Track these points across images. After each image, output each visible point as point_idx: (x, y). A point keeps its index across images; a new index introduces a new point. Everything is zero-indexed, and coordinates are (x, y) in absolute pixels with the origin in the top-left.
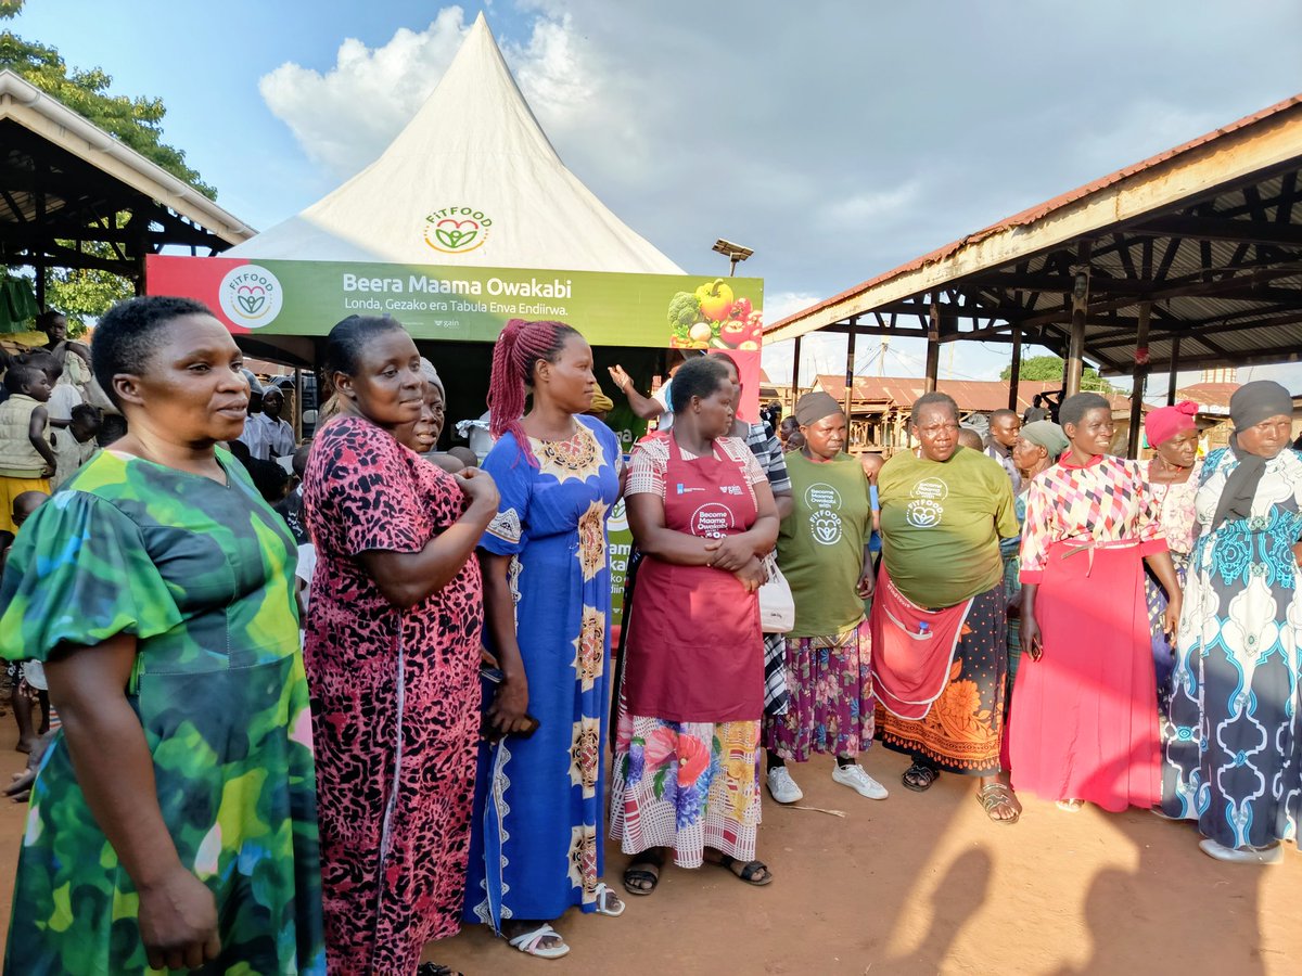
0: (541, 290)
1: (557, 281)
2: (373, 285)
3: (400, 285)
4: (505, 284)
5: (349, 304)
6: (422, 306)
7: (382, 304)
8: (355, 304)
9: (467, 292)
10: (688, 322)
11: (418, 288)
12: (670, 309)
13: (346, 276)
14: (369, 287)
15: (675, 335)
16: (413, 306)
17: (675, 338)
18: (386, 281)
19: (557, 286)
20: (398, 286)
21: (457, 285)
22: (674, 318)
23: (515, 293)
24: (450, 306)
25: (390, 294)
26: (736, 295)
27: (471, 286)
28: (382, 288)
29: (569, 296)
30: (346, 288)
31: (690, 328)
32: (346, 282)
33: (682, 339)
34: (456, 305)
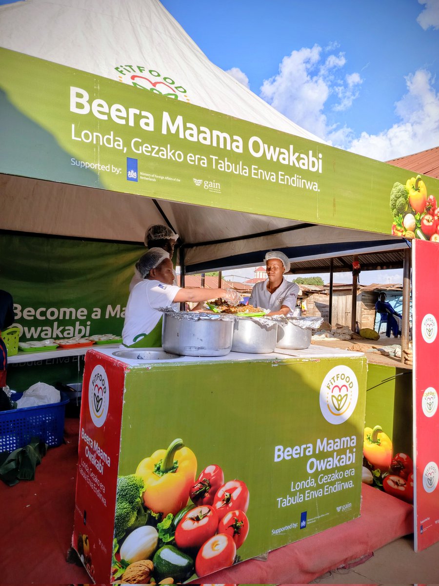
0: (299, 159)
1: (311, 152)
2: (114, 114)
3: (151, 121)
4: (266, 146)
5: (78, 134)
6: (177, 156)
7: (127, 144)
8: (87, 136)
9: (228, 148)
10: (401, 212)
11: (173, 131)
12: (391, 198)
13: (74, 90)
14: (109, 115)
15: (395, 223)
16: (167, 153)
17: (395, 226)
18: (133, 111)
19: (312, 159)
20: (148, 123)
21: (218, 137)
22: (394, 206)
23: (275, 159)
24: (210, 161)
25: (137, 131)
26: (429, 192)
27: (233, 141)
28: (127, 119)
29: (320, 171)
30: (73, 109)
31: (404, 217)
32: (73, 100)
33: (399, 228)
34: (217, 163)
